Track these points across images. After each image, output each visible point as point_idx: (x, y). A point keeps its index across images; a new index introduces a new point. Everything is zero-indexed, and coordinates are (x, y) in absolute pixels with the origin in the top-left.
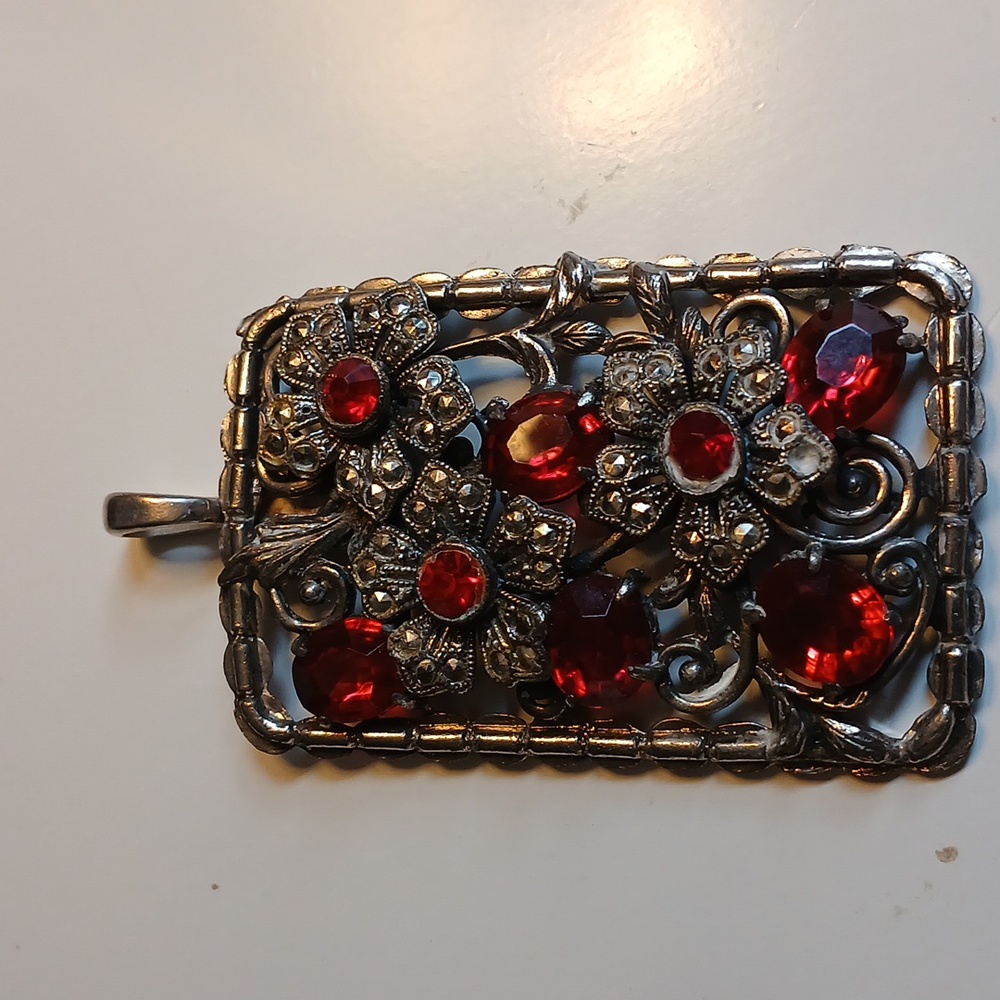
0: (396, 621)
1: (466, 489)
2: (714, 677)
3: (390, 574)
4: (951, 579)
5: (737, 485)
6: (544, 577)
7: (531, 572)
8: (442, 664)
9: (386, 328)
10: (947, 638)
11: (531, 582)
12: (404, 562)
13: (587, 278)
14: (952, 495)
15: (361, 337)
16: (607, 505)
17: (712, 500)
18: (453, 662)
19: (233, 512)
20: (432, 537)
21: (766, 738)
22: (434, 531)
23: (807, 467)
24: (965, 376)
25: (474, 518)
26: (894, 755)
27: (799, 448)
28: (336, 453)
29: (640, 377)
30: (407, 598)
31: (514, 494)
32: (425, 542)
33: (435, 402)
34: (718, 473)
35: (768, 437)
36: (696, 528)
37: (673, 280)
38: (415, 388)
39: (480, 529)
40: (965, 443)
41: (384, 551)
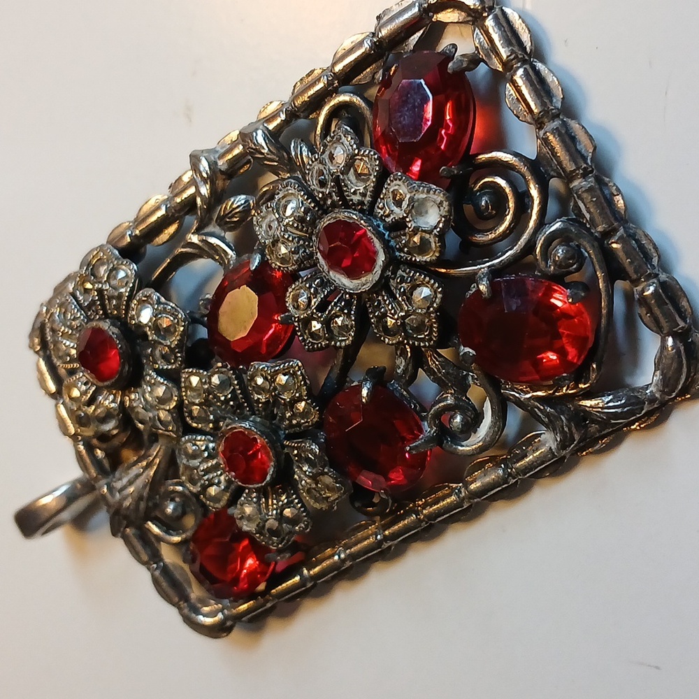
0: (233, 501)
1: (215, 380)
2: (478, 418)
3: (207, 471)
4: (607, 234)
5: (393, 262)
6: (305, 414)
7: (294, 416)
8: (280, 517)
9: (100, 291)
10: (635, 282)
11: (299, 424)
12: (211, 457)
13: (212, 165)
14: (570, 166)
15: (89, 307)
16: (313, 335)
17: (383, 285)
18: (287, 512)
19: (96, 480)
20: (217, 428)
21: (548, 440)
22: (216, 422)
23: (432, 218)
24: (524, 62)
25: (234, 398)
26: (652, 400)
27: (416, 208)
28: (122, 403)
29: (279, 221)
30: (229, 482)
31: (248, 365)
32: (215, 433)
33: (156, 328)
34: (373, 262)
35: (390, 210)
36: (385, 315)
37: (271, 127)
38: (139, 326)
39: (242, 404)
40: (555, 117)
41: (194, 456)
